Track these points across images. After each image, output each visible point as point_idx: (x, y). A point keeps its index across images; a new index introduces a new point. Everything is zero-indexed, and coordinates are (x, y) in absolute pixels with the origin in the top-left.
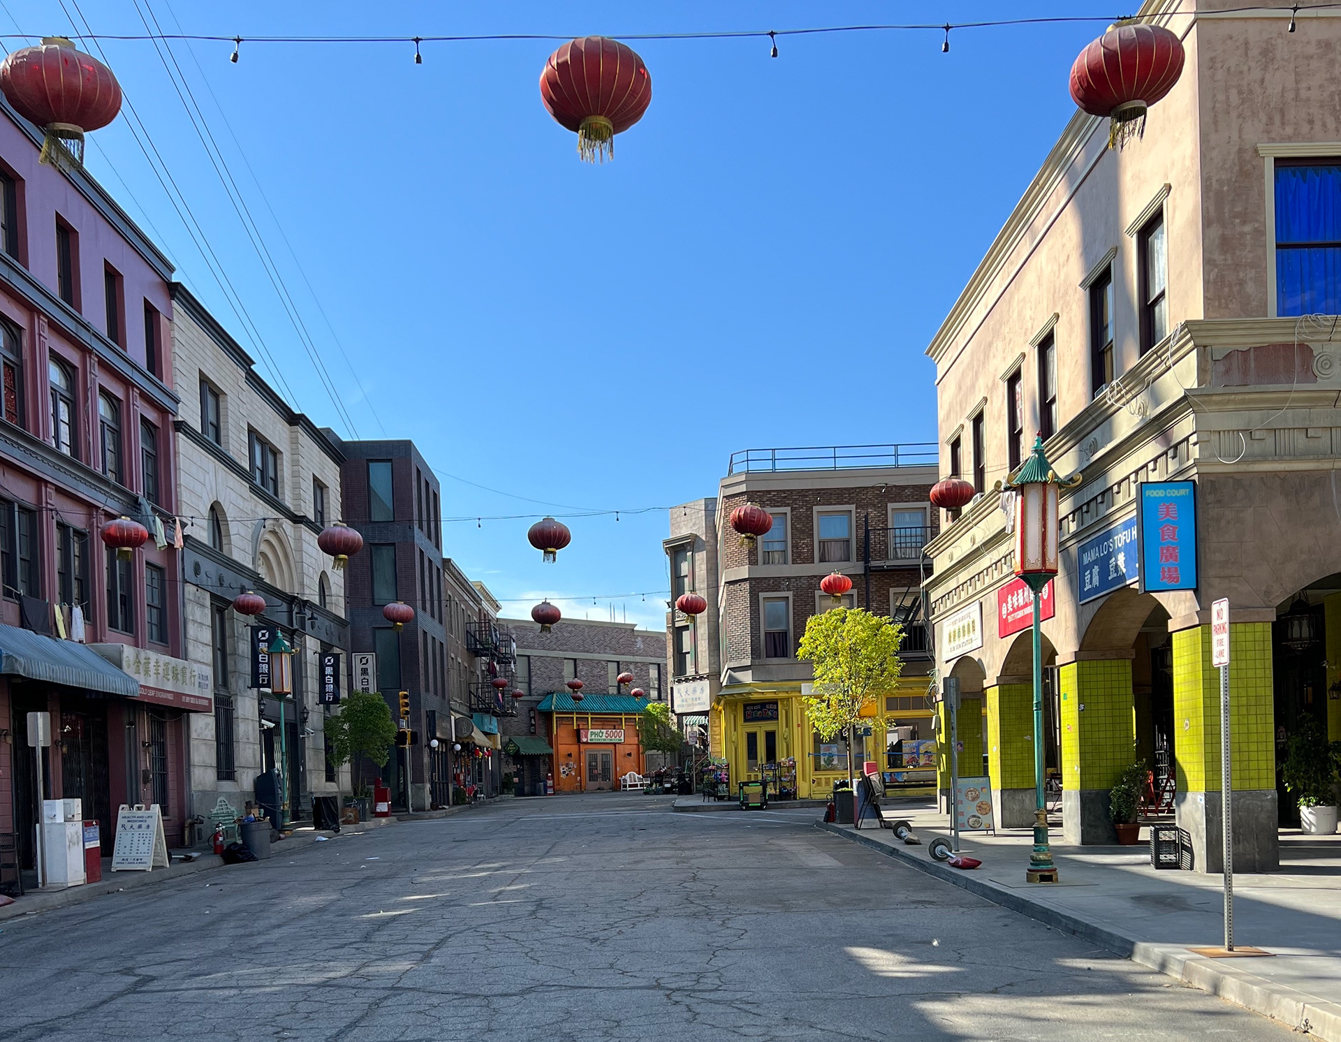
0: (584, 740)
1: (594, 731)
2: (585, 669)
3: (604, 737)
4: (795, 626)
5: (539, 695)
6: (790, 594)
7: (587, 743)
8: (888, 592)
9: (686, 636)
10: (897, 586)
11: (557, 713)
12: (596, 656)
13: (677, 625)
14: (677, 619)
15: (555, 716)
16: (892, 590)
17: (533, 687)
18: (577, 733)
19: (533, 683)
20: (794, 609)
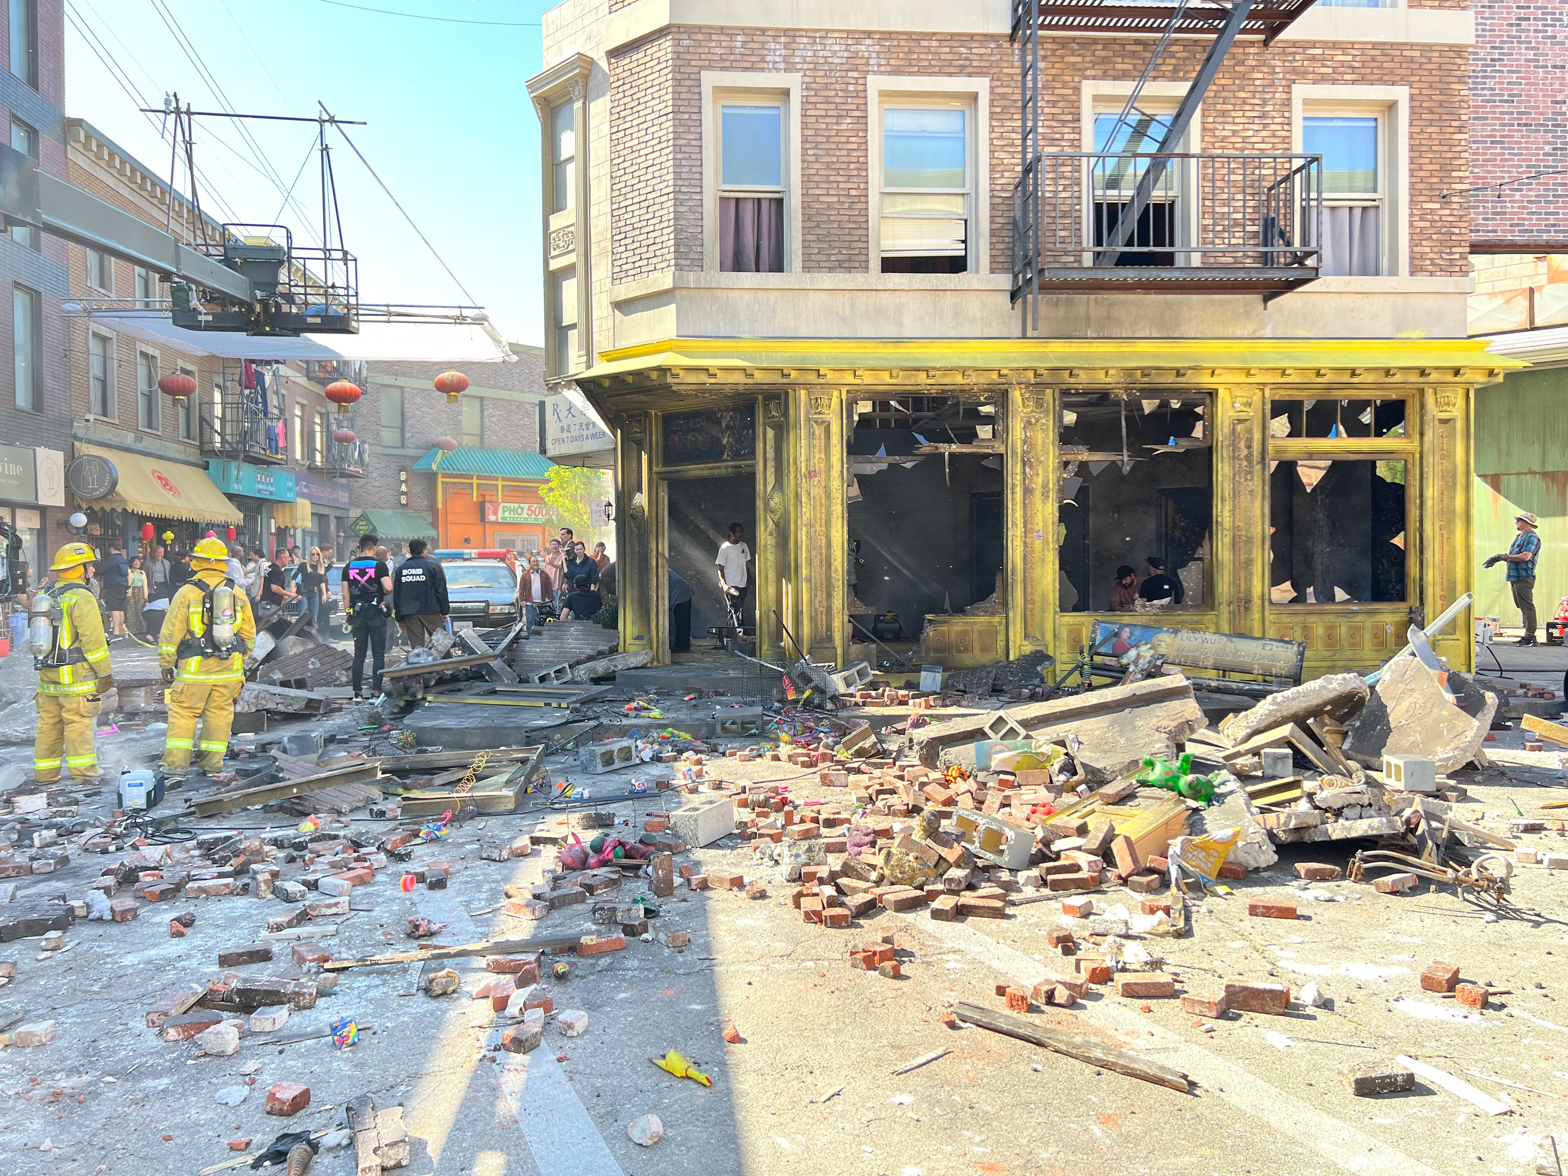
0: (492, 518)
1: (508, 505)
2: (497, 413)
3: (525, 515)
4: (806, 179)
5: (418, 447)
6: (793, 82)
7: (496, 523)
8: (1077, 90)
9: (570, 289)
10: (1104, 76)
11: (444, 475)
12: (517, 396)
13: (554, 265)
14: (553, 253)
15: (440, 480)
16: (1089, 88)
17: (408, 435)
18: (481, 509)
19: (408, 428)
20: (805, 126)
